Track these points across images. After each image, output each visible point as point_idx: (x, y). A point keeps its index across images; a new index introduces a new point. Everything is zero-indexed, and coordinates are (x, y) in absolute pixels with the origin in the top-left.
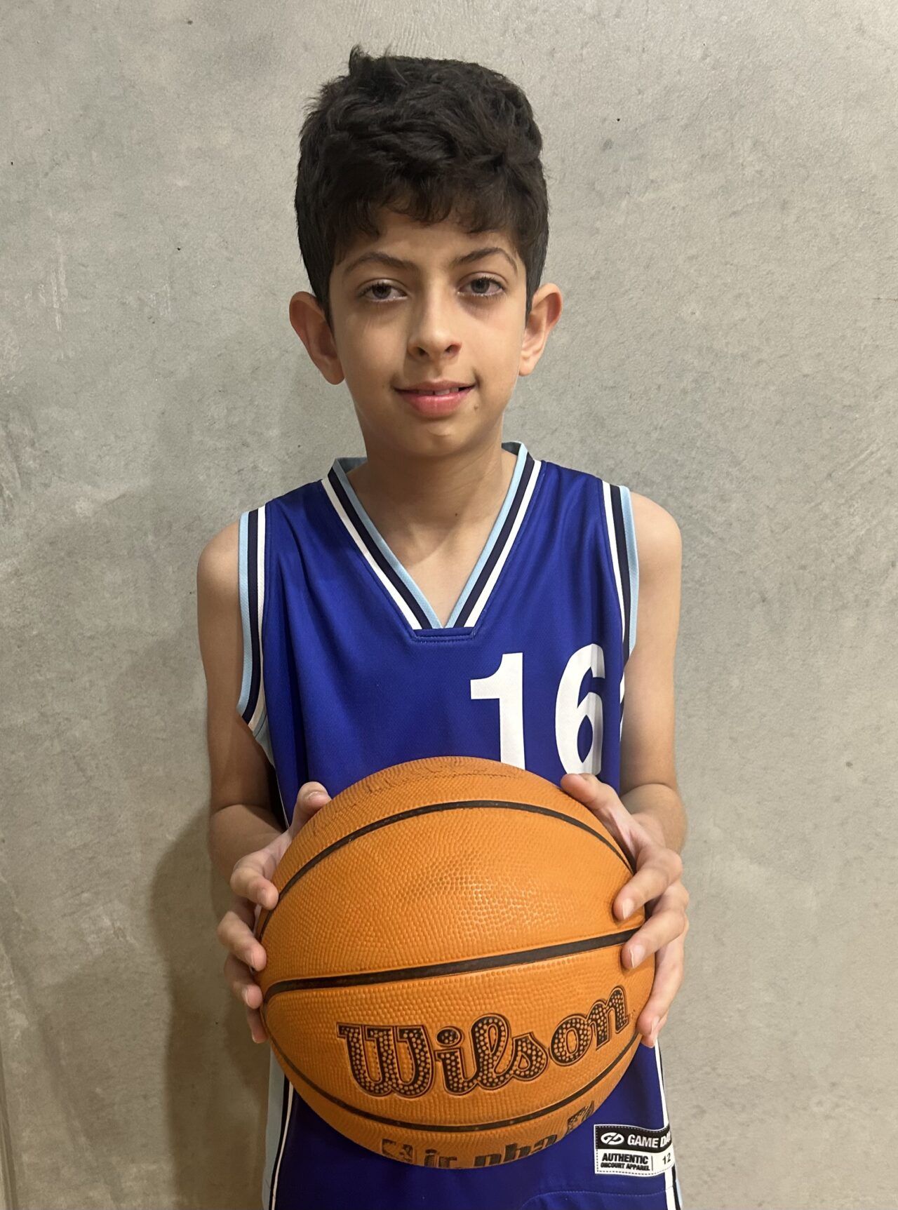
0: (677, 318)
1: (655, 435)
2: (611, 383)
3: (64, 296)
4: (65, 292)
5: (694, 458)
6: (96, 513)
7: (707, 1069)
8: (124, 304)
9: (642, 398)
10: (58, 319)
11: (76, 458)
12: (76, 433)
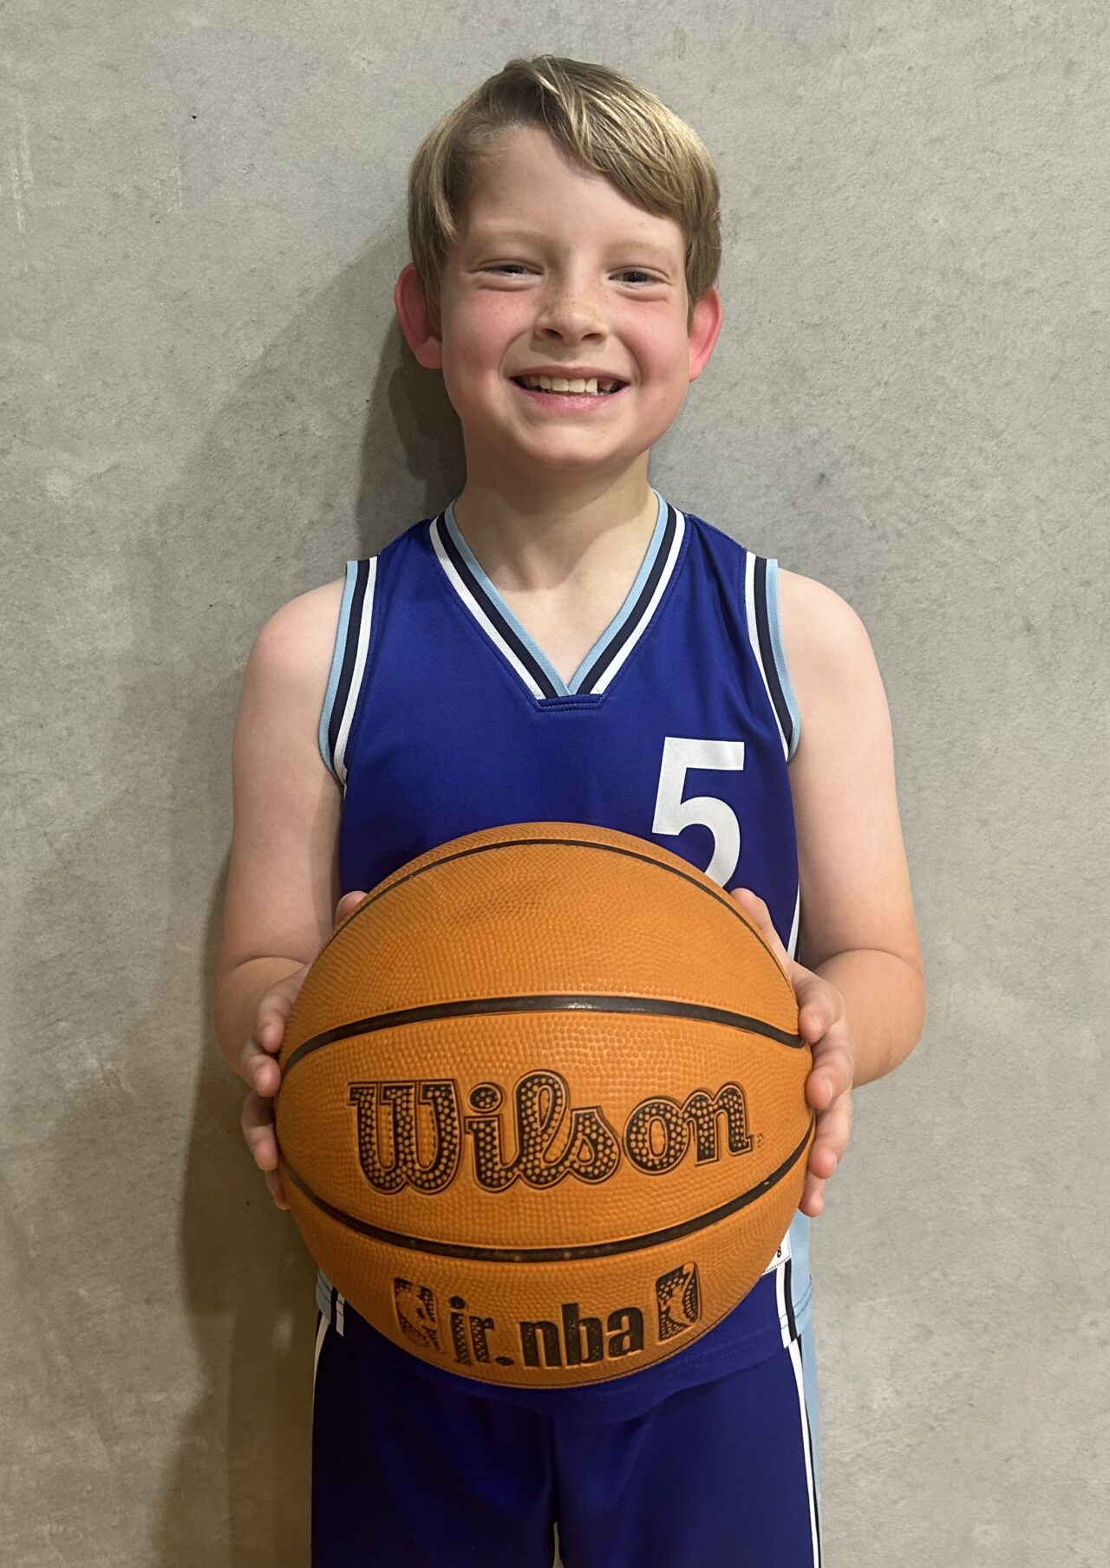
0: (912, 227)
1: (879, 393)
2: (816, 320)
3: (28, 181)
4: (29, 175)
5: (933, 427)
6: (75, 491)
7: (936, 1274)
8: (116, 195)
9: (860, 341)
10: (20, 216)
11: (47, 413)
12: (47, 377)
